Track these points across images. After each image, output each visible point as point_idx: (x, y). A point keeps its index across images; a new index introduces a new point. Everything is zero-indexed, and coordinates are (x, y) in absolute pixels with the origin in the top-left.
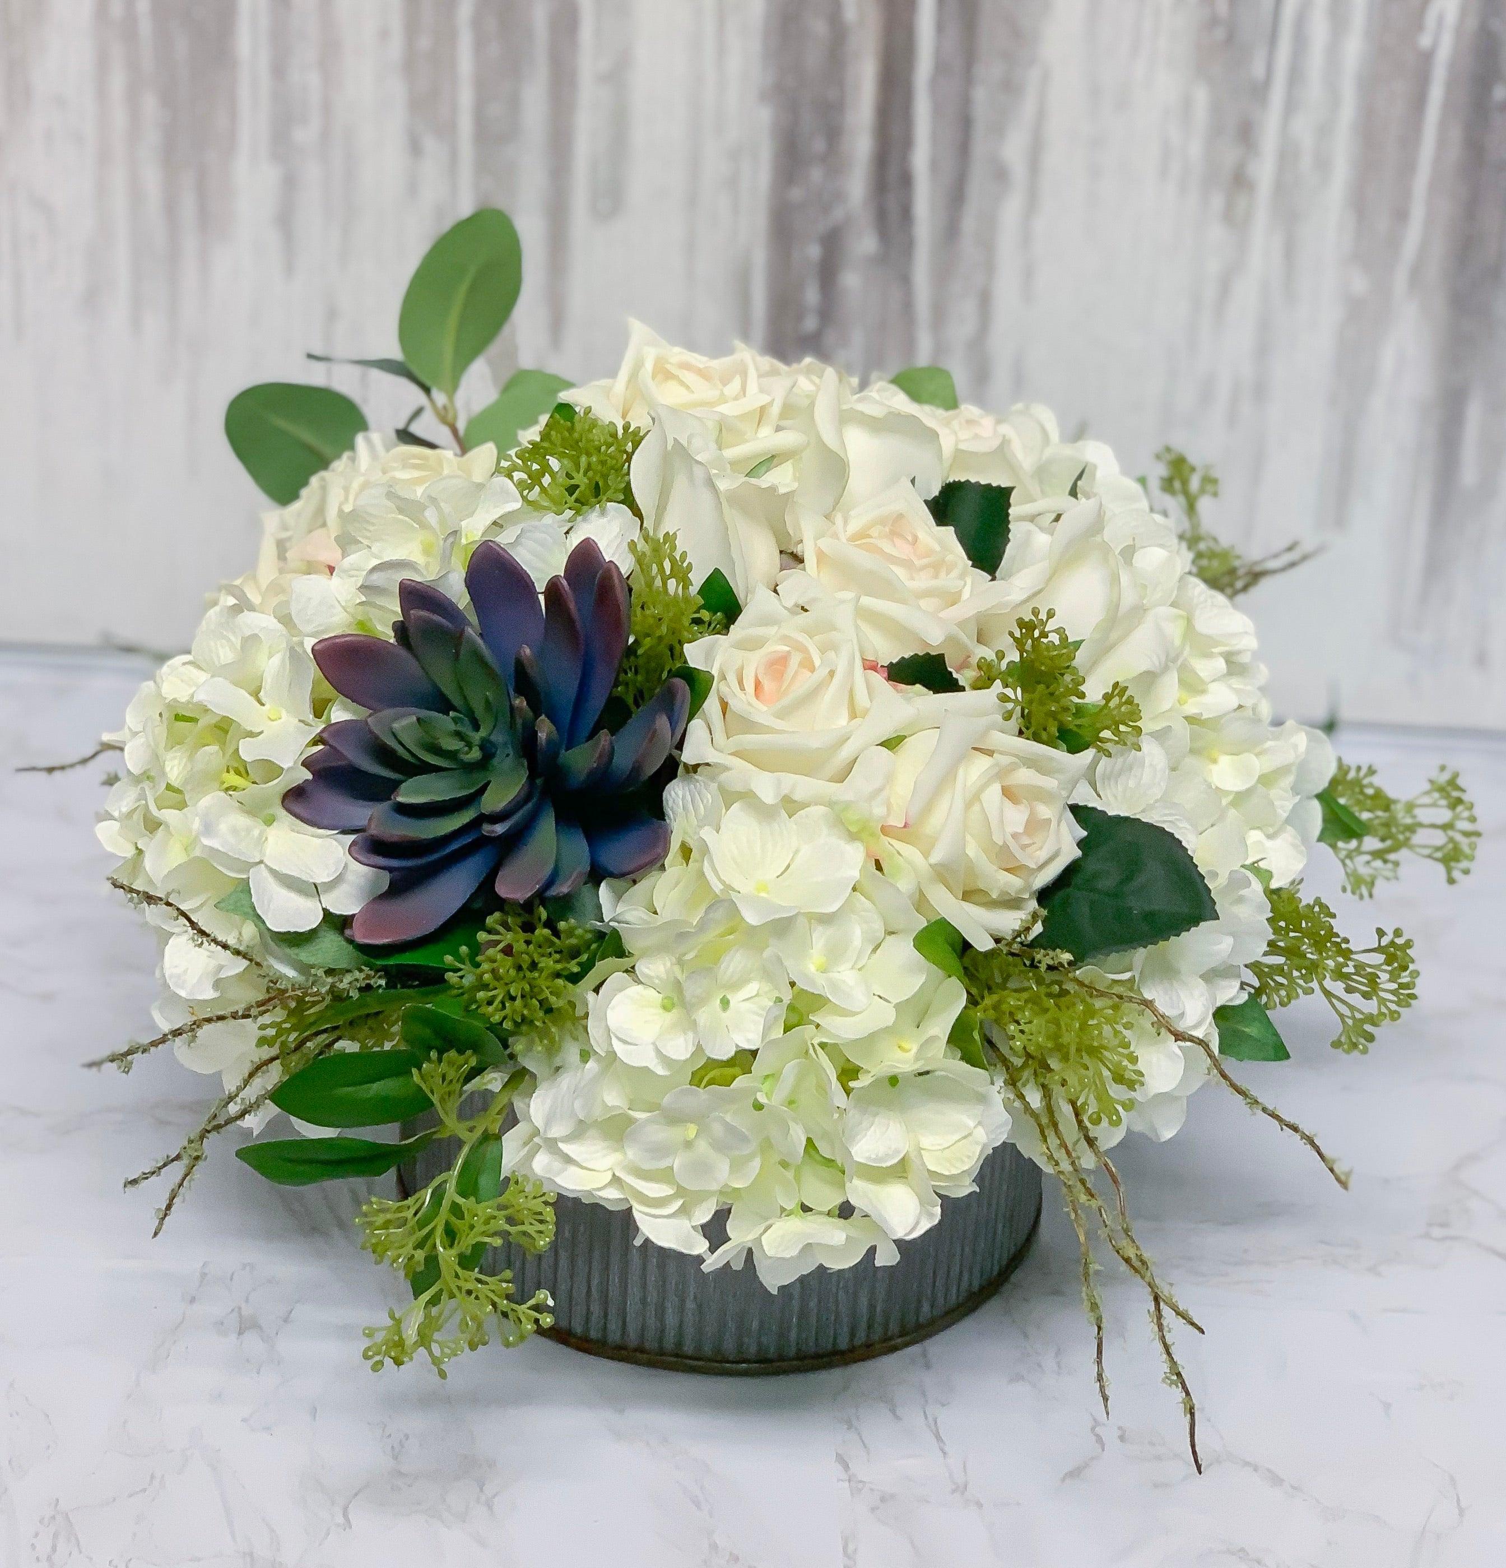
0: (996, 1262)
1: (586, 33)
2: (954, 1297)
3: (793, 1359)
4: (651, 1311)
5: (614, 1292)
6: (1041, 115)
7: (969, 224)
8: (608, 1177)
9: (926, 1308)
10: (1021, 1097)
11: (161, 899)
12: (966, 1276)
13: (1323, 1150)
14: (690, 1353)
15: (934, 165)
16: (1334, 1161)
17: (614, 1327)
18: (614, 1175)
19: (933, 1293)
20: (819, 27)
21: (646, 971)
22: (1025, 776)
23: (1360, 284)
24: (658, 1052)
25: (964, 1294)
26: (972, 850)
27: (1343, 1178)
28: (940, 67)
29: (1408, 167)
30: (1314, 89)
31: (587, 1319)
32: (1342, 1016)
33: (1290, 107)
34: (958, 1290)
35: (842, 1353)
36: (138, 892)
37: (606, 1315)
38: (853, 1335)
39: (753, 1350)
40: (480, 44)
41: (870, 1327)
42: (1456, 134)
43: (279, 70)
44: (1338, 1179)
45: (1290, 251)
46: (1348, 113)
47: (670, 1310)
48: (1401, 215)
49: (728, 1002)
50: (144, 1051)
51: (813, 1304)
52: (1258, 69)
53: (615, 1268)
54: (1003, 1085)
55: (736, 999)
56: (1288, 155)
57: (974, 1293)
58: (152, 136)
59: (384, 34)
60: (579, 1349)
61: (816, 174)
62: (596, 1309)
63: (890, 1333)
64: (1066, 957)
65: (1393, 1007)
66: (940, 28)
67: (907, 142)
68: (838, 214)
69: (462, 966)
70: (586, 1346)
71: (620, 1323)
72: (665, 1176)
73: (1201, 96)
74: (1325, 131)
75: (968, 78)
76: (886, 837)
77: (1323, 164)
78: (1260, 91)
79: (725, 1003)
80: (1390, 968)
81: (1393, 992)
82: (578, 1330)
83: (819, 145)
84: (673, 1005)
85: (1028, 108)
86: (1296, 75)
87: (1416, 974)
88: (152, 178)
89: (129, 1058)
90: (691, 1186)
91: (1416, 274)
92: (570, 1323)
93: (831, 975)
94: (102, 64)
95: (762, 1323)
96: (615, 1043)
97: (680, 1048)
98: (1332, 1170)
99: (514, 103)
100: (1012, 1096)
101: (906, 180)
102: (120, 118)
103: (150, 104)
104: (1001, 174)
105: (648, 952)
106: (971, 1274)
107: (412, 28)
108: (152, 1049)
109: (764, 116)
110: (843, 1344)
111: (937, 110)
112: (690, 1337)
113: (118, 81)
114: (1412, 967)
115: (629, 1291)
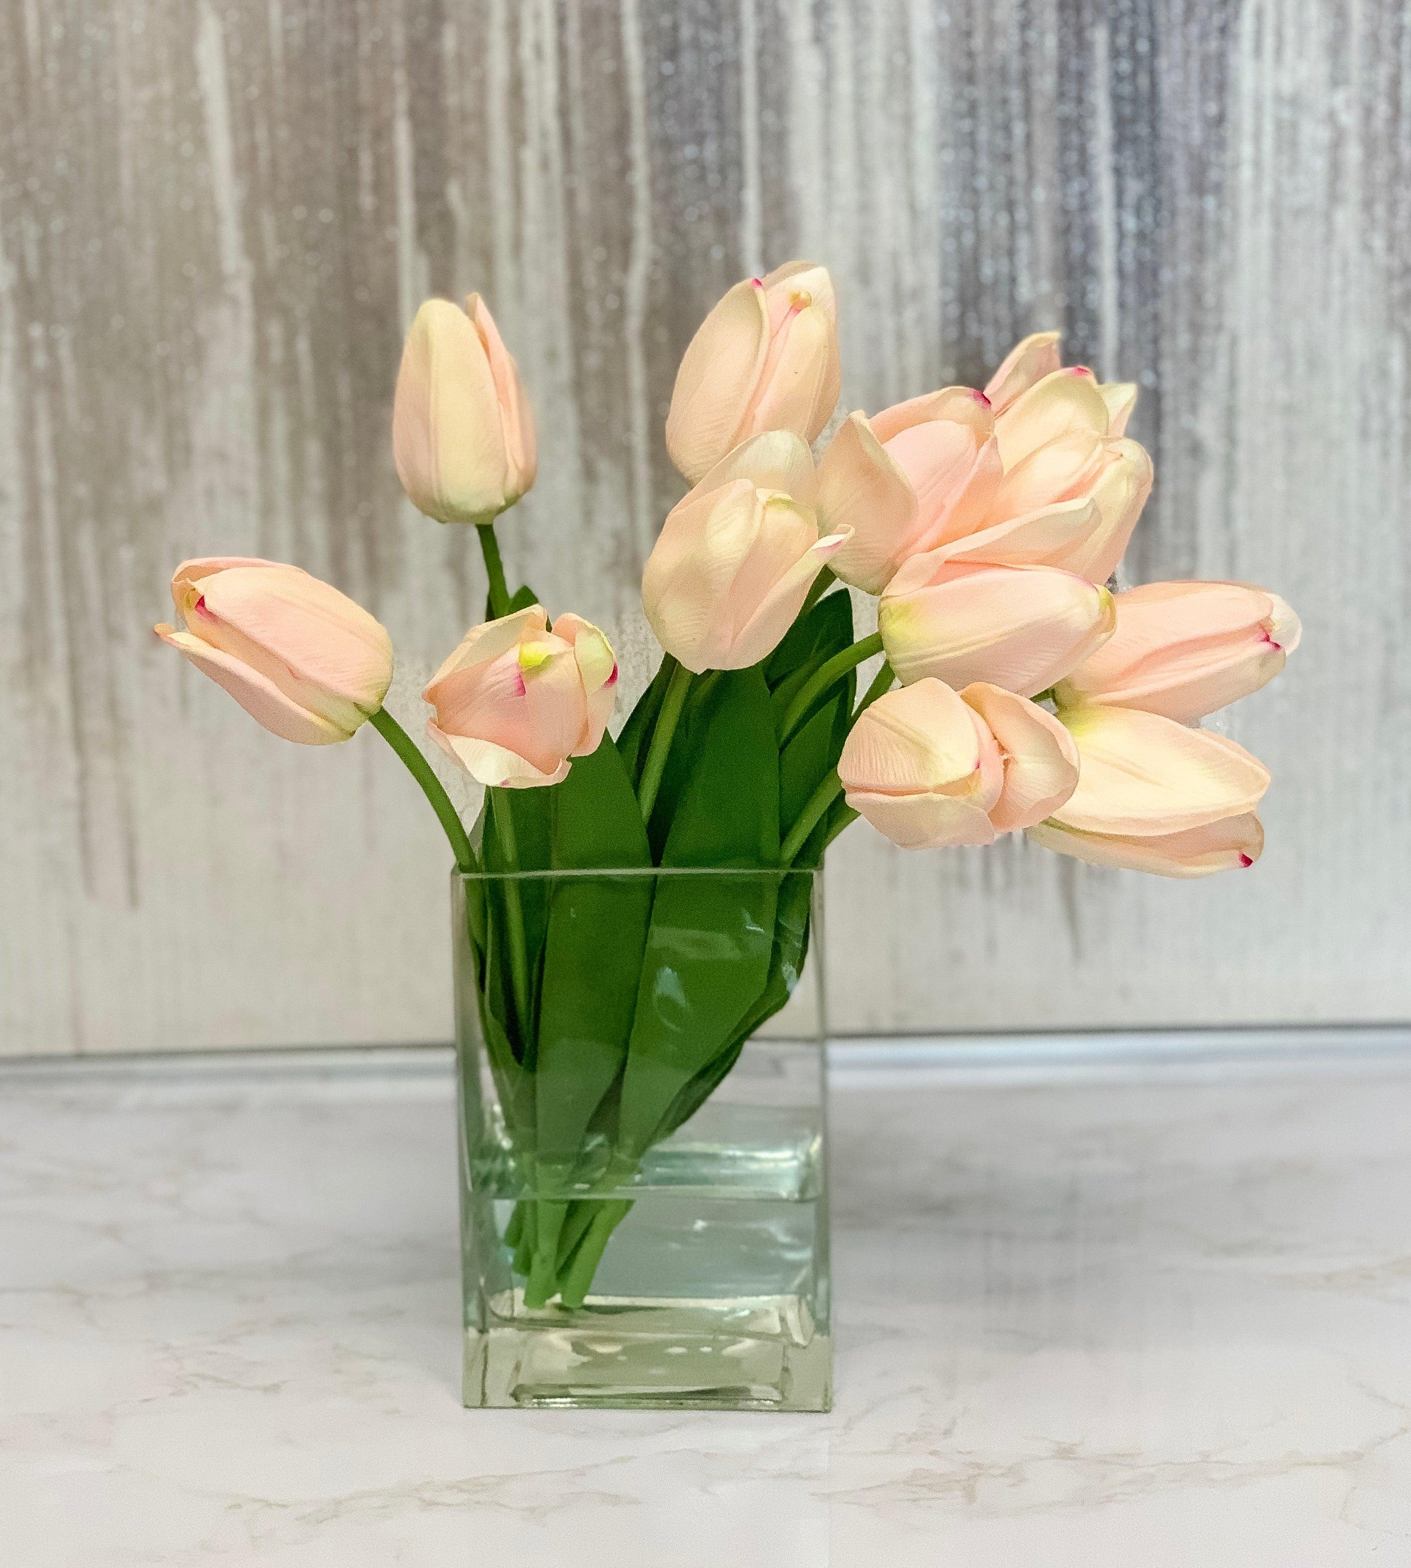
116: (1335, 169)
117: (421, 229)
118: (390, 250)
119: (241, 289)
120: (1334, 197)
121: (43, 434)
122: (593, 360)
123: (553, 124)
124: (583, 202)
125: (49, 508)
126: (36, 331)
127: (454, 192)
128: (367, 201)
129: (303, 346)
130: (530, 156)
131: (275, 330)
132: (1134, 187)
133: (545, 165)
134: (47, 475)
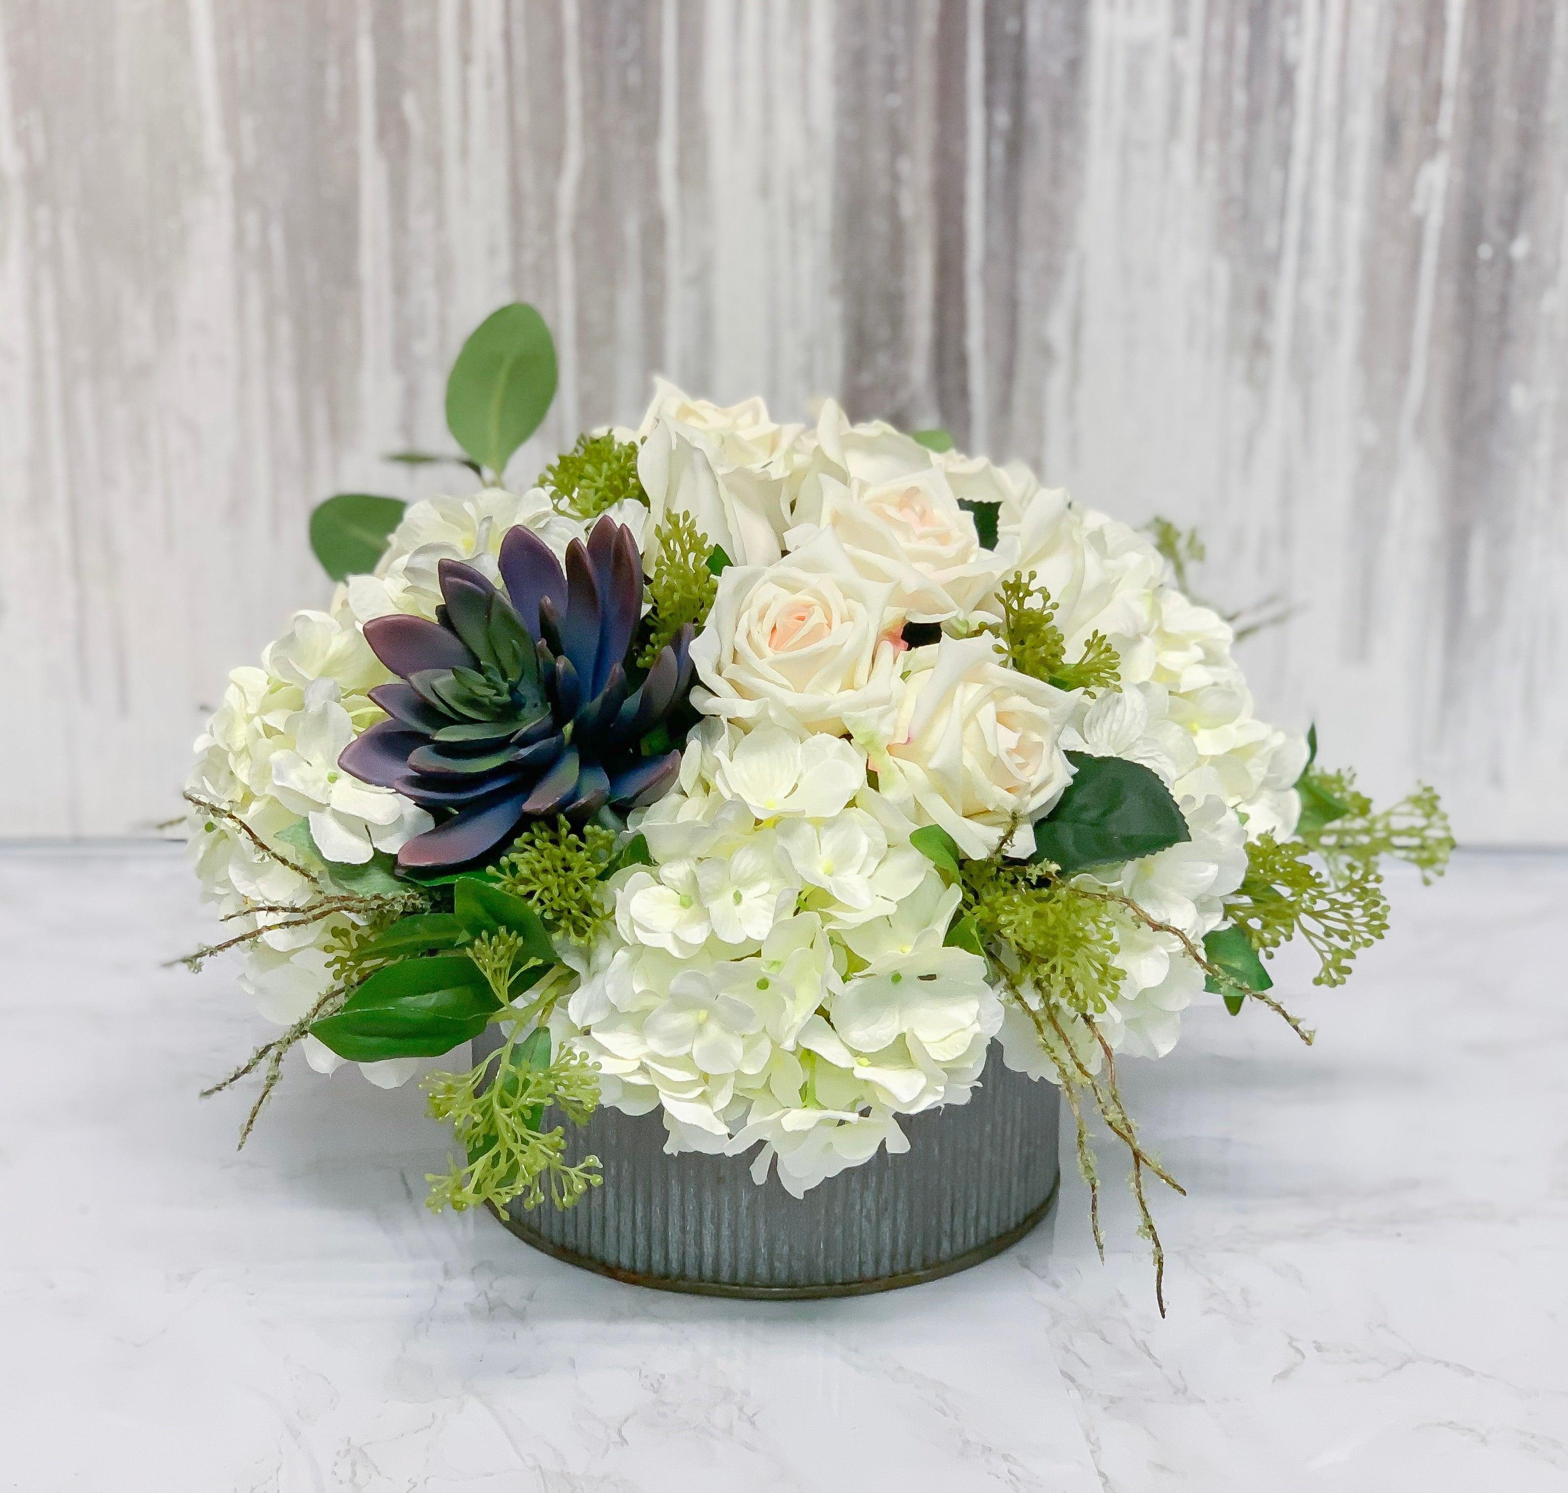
0: (1012, 1214)
1: (673, 241)
2: (973, 1239)
3: (823, 1285)
4: (690, 1239)
5: (657, 1222)
6: (1080, 294)
7: (1020, 399)
8: (637, 1064)
9: (946, 1245)
10: (1019, 998)
11: (225, 811)
12: (983, 1221)
13: (1289, 1014)
14: (726, 1280)
15: (988, 346)
16: (1299, 1021)
17: (658, 1257)
18: (642, 1063)
19: (952, 1229)
20: (879, 224)
21: (669, 875)
22: (1017, 703)
23: (1370, 434)
24: (676, 938)
25: (982, 1239)
26: (969, 761)
27: (1307, 1035)
28: (990, 256)
29: (1407, 325)
30: (1322, 257)
31: (634, 1251)
32: (1321, 952)
33: (1302, 275)
34: (976, 1232)
35: (869, 1281)
36: (204, 804)
37: (650, 1249)
38: (877, 1262)
39: (783, 1276)
40: (578, 255)
41: (893, 1257)
42: (1450, 290)
43: (400, 288)
44: (1303, 1037)
45: (1307, 406)
46: (1352, 277)
47: (708, 1238)
48: (1404, 368)
49: (741, 896)
50: (211, 953)
51: (838, 1231)
52: (1270, 241)
53: (657, 1200)
54: (1003, 989)
55: (748, 895)
56: (1300, 317)
57: (992, 1238)
58: (286, 357)
59: (492, 252)
60: (625, 1281)
61: (882, 360)
62: (641, 1241)
63: (912, 1266)
64: (1055, 867)
65: (1367, 936)
66: (988, 220)
67: (962, 326)
68: (903, 395)
69: (502, 876)
70: (633, 1277)
71: (663, 1253)
72: (686, 1063)
73: (1222, 271)
74: (1334, 293)
75: (1013, 264)
76: (891, 757)
77: (1332, 325)
78: (1274, 261)
79: (738, 898)
80: (1362, 903)
81: (1366, 925)
82: (625, 1261)
83: (883, 333)
84: (691, 903)
85: (1068, 288)
86: (1305, 246)
87: (1387, 908)
88: (287, 395)
89: (199, 960)
90: (712, 1070)
91: (1420, 426)
92: (618, 1257)
93: (838, 878)
94: (241, 291)
95: (791, 1248)
96: (638, 931)
97: (697, 935)
98: (1297, 1029)
99: (611, 308)
100: (1011, 998)
101: (962, 361)
102: (257, 340)
103: (285, 328)
104: (1046, 351)
105: (672, 858)
106: (988, 1216)
107: (517, 246)
108: (219, 953)
109: (835, 308)
110: (869, 1270)
111: (988, 296)
112: (727, 1264)
113: (255, 306)
114: (1383, 903)
115: (670, 1222)
116: (1174, 110)
117: (382, 133)
118: (353, 154)
119: (223, 180)
120: (1173, 130)
121: (47, 303)
122: (529, 257)
123: (497, 48)
124: (523, 116)
125: (52, 368)
126: (43, 214)
127: (410, 105)
128: (332, 107)
129: (276, 235)
130: (477, 73)
131: (252, 220)
132: (1003, 119)
133: (489, 82)
134: (50, 338)
